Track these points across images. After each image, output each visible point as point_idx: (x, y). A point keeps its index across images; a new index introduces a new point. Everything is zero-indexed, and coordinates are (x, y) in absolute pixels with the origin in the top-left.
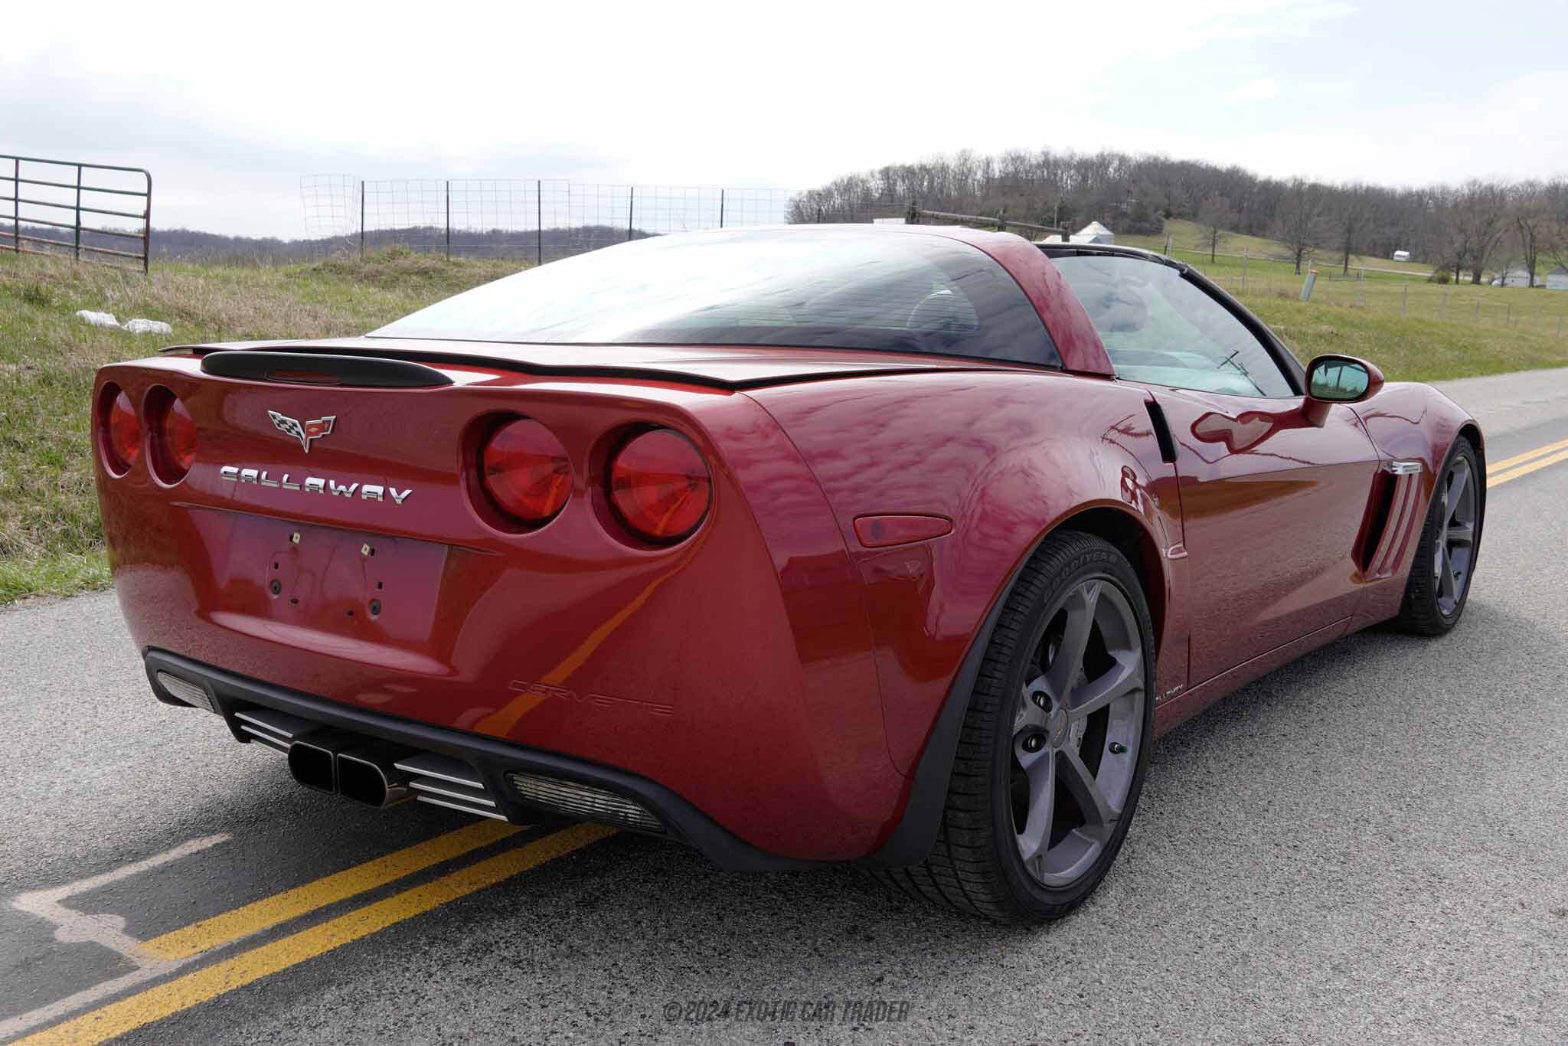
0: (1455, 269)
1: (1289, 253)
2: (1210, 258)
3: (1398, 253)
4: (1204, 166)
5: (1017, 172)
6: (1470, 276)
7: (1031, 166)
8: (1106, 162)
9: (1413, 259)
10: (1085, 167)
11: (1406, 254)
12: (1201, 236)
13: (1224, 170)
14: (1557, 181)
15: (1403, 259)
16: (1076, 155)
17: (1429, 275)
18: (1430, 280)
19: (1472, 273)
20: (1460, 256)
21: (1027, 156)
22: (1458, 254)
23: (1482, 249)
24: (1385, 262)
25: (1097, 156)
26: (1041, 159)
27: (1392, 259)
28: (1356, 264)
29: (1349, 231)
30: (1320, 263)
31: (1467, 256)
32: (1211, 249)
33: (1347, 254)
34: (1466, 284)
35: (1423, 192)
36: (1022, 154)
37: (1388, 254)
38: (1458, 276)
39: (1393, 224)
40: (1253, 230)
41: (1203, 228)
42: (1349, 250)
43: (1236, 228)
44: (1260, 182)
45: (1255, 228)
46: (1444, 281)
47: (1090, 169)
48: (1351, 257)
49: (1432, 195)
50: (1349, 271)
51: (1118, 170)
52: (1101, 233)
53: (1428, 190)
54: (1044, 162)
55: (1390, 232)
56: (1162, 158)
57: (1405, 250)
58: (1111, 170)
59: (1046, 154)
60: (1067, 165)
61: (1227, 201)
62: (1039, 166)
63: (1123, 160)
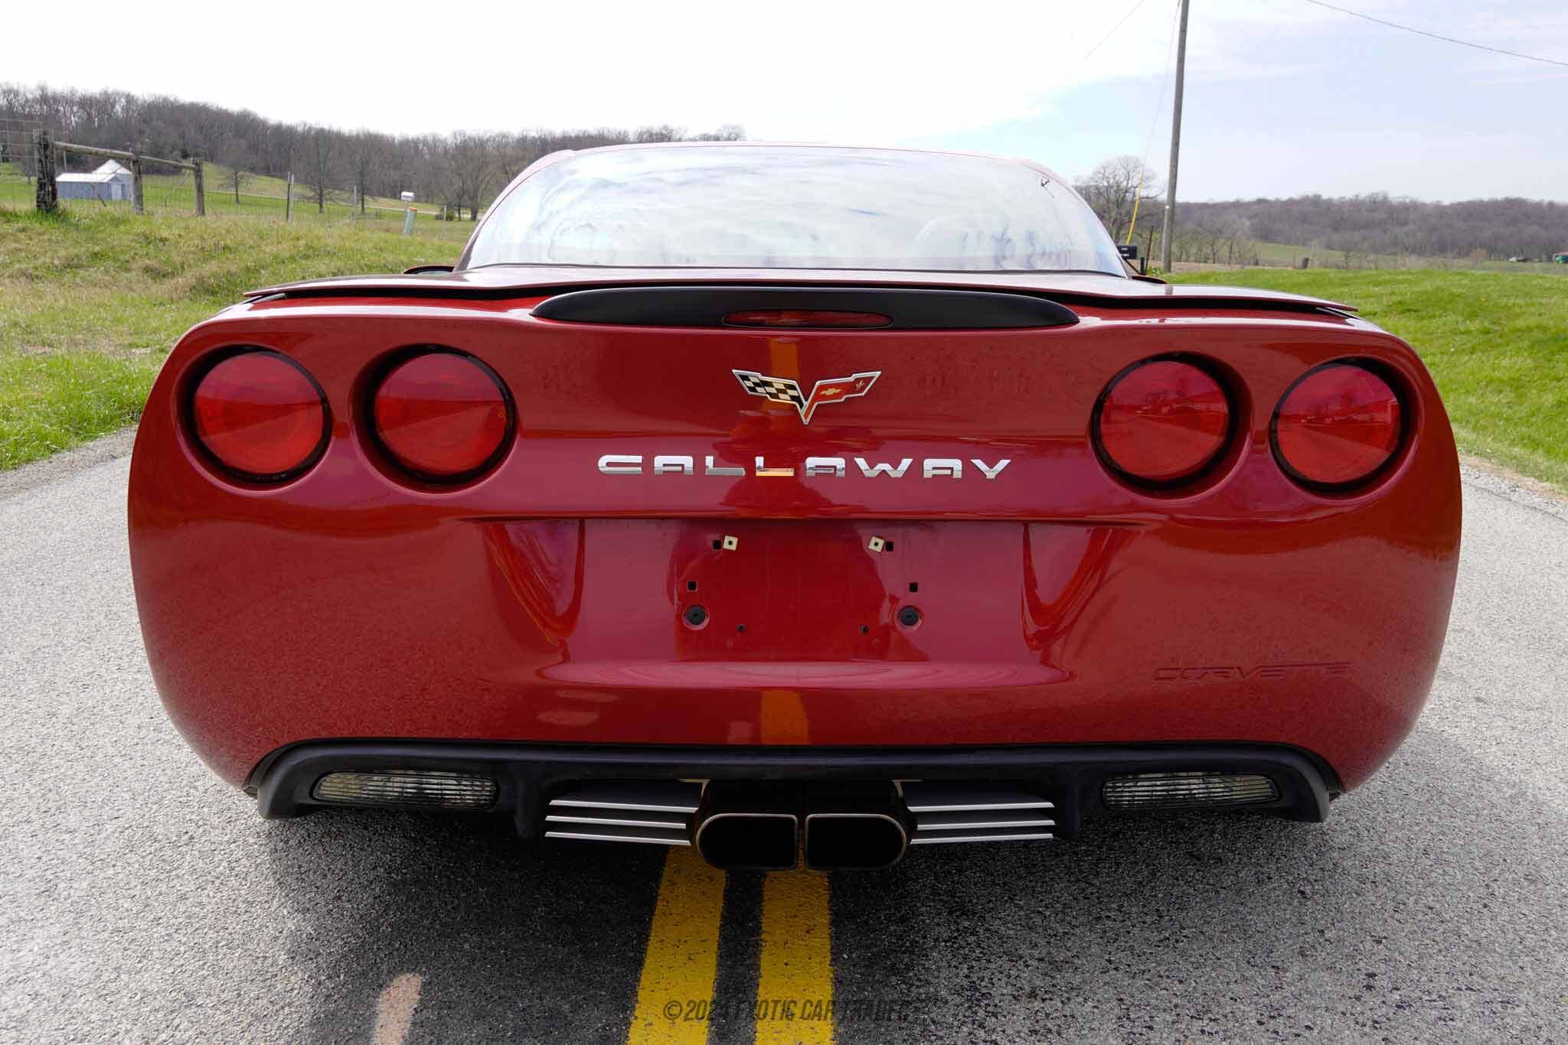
0: (457, 208)
1: (312, 194)
2: (234, 197)
3: (404, 193)
4: (214, 108)
5: (10, 106)
6: (467, 214)
7: (27, 101)
8: (111, 100)
9: (417, 199)
10: (86, 103)
11: (411, 194)
12: (223, 177)
13: (236, 114)
14: (525, 133)
15: (409, 199)
16: (77, 92)
17: (435, 213)
18: (439, 218)
19: (470, 213)
20: (460, 196)
21: (22, 90)
22: (458, 195)
23: (476, 190)
24: (393, 202)
25: (100, 94)
26: (38, 94)
27: (400, 199)
28: (373, 204)
29: (362, 174)
30: (342, 202)
31: (466, 197)
32: (234, 189)
33: (363, 194)
34: (466, 221)
35: (418, 139)
36: (16, 87)
37: (395, 195)
38: (459, 214)
39: (396, 168)
40: (269, 170)
41: (224, 169)
42: (364, 191)
43: (253, 169)
44: (273, 125)
45: (272, 169)
46: (450, 218)
47: (96, 107)
48: (366, 198)
49: (425, 142)
50: (366, 211)
51: (126, 109)
52: (119, 172)
53: (421, 138)
54: (41, 96)
55: (395, 175)
56: (172, 99)
57: (409, 191)
58: (118, 107)
59: (43, 89)
60: (69, 101)
61: (243, 142)
62: (36, 101)
63: (130, 99)
